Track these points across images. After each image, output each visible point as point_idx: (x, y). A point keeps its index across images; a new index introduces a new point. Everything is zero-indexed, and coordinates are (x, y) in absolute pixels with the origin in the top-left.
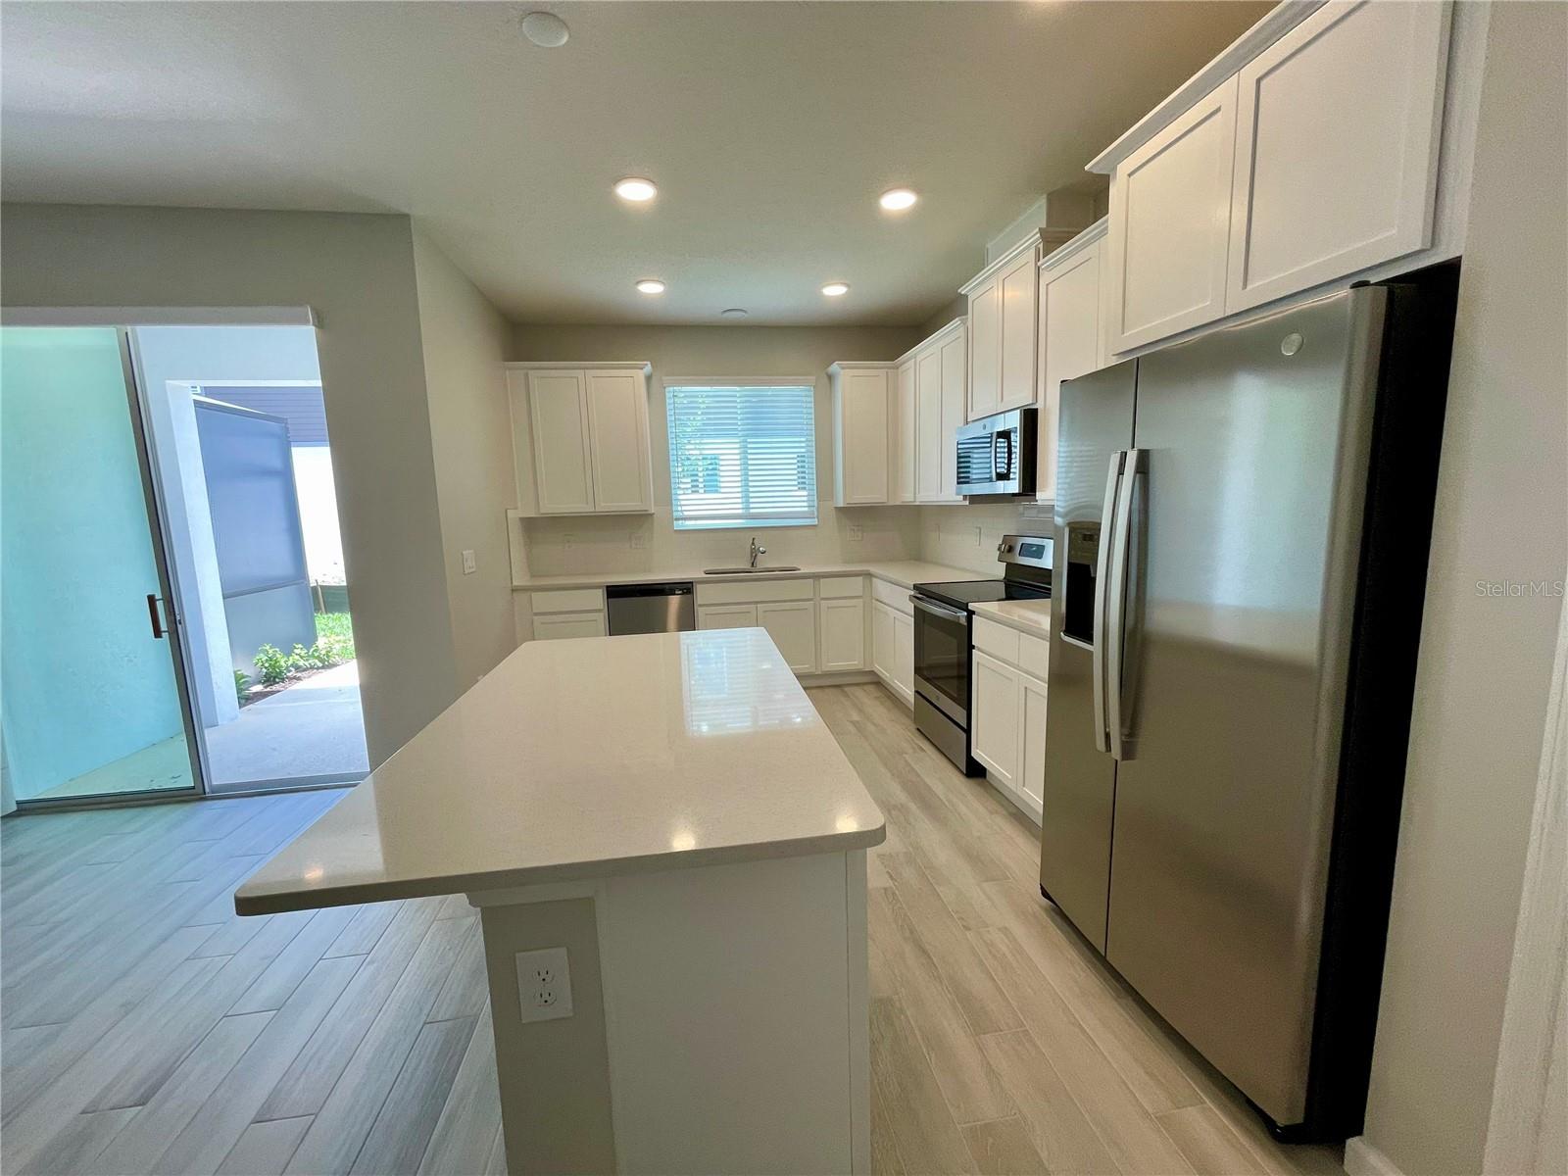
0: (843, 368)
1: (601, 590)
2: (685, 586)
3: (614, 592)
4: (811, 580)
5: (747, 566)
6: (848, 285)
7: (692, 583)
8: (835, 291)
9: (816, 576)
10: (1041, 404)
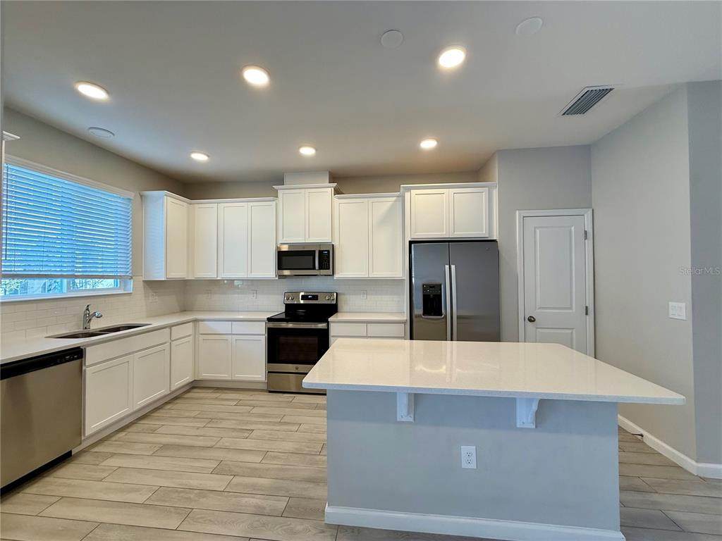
7: (80, 347)
9: (171, 326)
10: (336, 243)
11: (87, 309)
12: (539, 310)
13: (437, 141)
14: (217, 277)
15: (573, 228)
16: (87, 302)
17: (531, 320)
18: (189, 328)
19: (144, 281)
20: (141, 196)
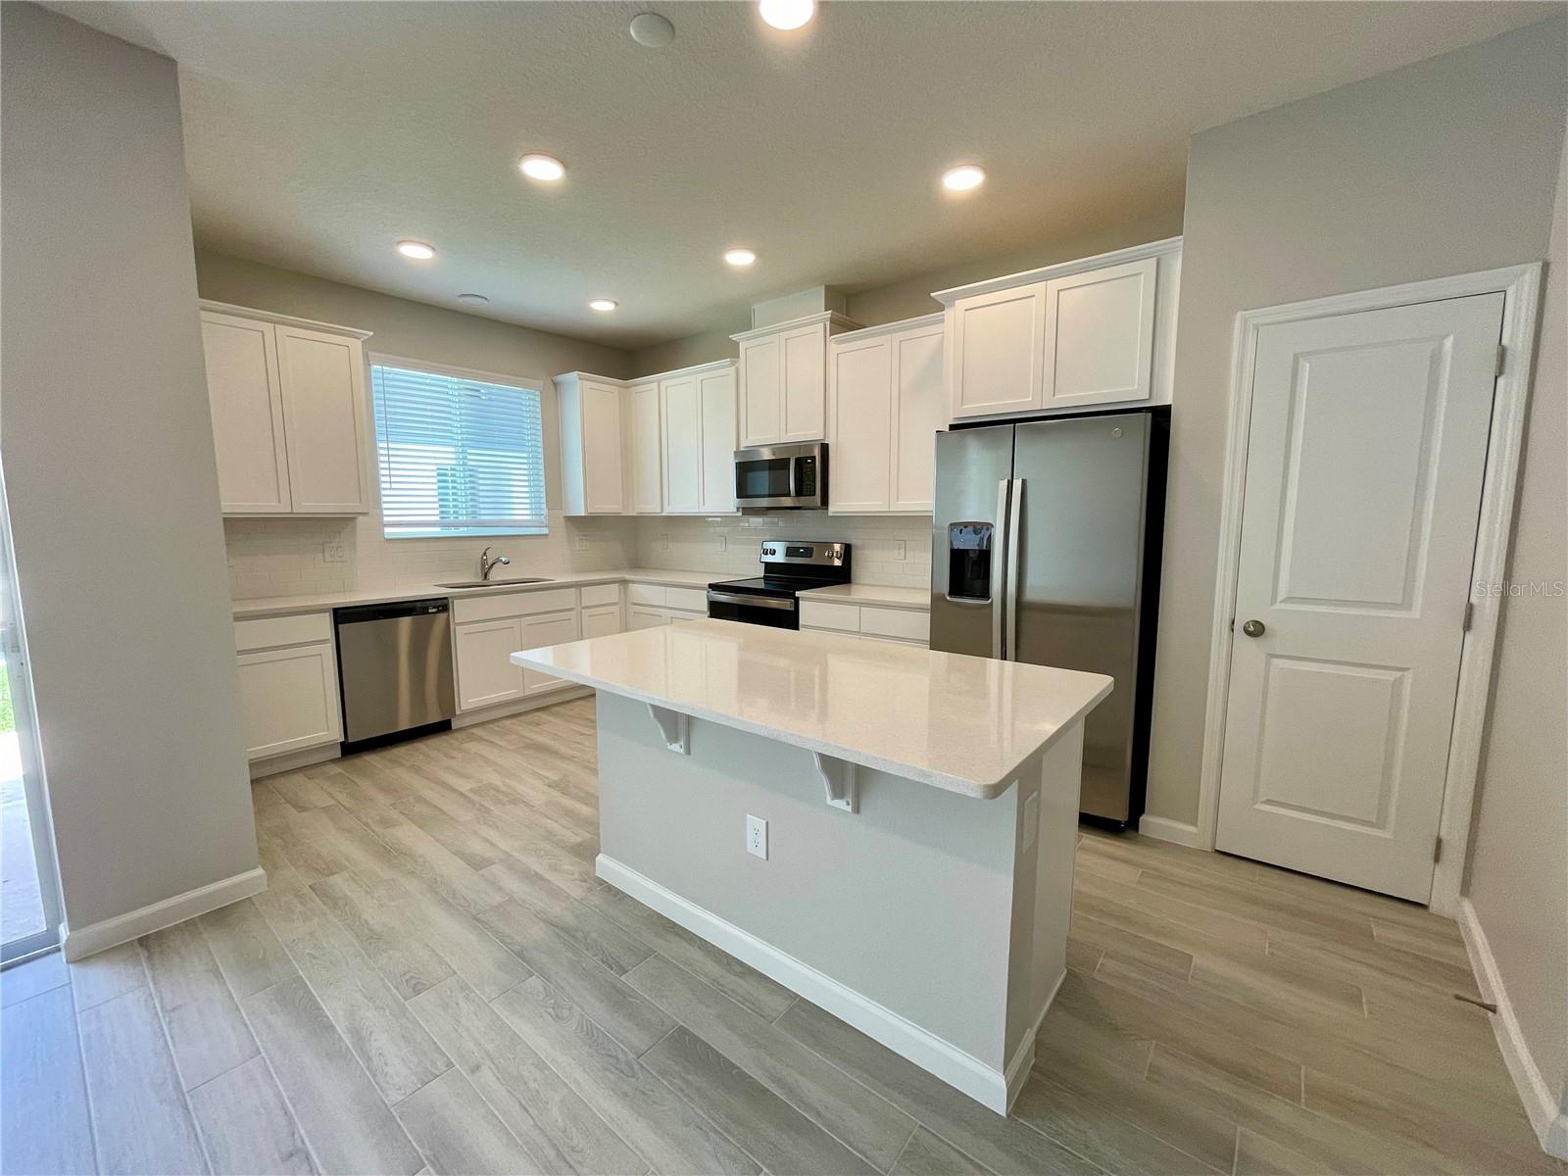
0: (580, 379)
1: (328, 614)
2: (440, 603)
3: (343, 616)
4: (573, 590)
5: (479, 580)
6: (617, 304)
7: (446, 598)
8: (603, 307)
9: (578, 585)
10: (831, 441)
11: (485, 554)
12: (1283, 606)
13: (984, 169)
14: (662, 512)
15: (1449, 343)
16: (484, 544)
17: (1256, 630)
18: (612, 593)
19: (565, 517)
20: (555, 385)
